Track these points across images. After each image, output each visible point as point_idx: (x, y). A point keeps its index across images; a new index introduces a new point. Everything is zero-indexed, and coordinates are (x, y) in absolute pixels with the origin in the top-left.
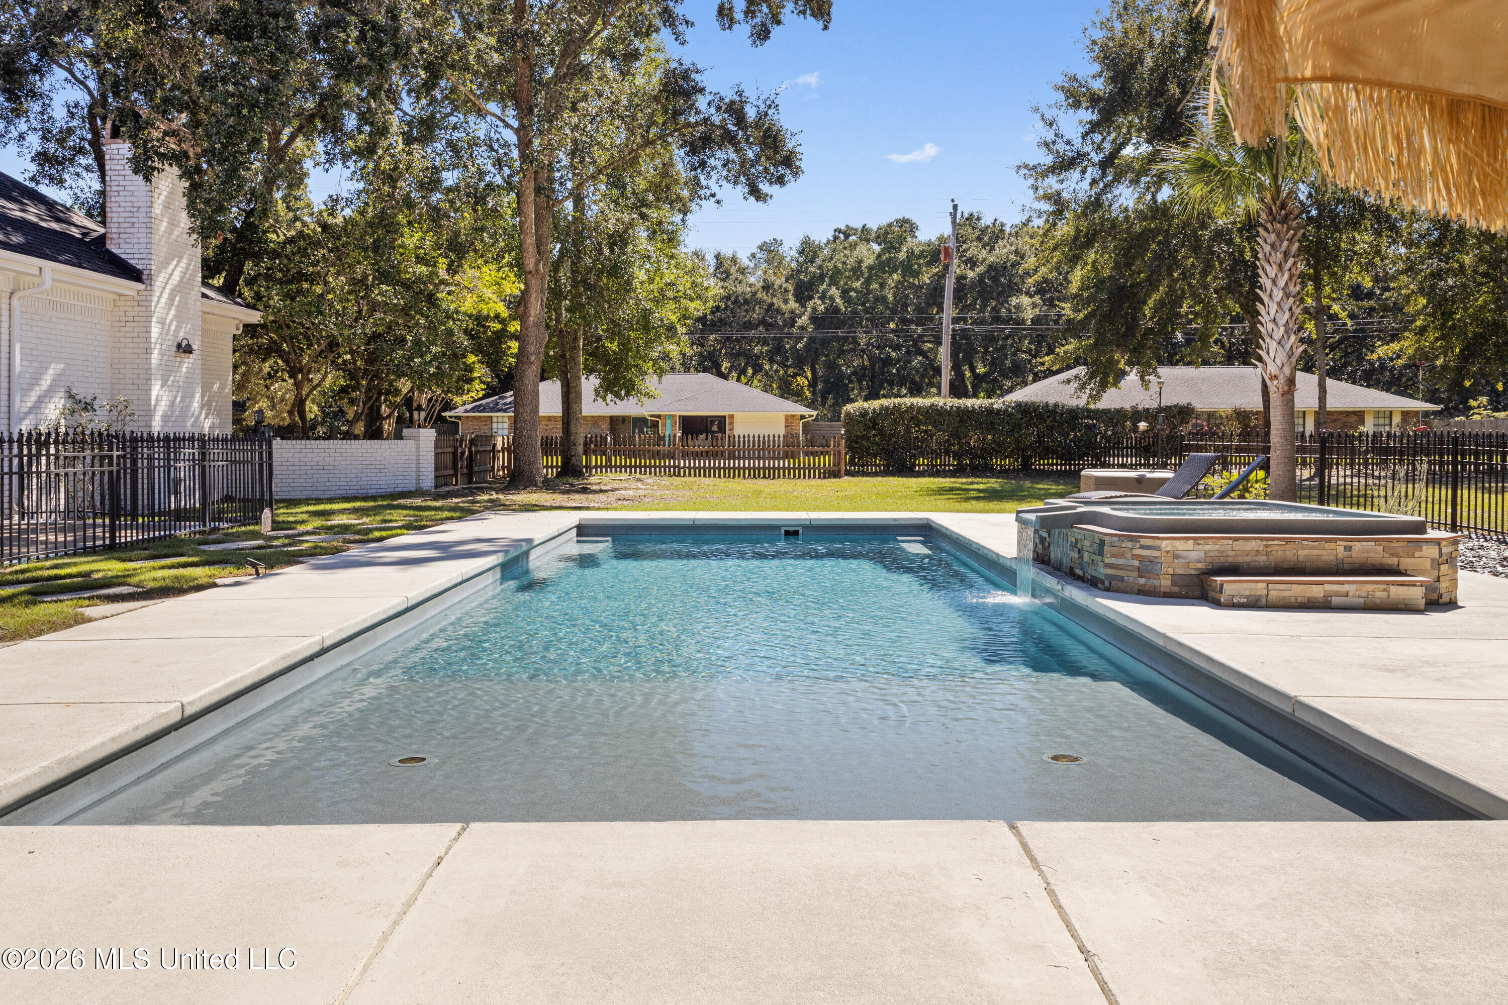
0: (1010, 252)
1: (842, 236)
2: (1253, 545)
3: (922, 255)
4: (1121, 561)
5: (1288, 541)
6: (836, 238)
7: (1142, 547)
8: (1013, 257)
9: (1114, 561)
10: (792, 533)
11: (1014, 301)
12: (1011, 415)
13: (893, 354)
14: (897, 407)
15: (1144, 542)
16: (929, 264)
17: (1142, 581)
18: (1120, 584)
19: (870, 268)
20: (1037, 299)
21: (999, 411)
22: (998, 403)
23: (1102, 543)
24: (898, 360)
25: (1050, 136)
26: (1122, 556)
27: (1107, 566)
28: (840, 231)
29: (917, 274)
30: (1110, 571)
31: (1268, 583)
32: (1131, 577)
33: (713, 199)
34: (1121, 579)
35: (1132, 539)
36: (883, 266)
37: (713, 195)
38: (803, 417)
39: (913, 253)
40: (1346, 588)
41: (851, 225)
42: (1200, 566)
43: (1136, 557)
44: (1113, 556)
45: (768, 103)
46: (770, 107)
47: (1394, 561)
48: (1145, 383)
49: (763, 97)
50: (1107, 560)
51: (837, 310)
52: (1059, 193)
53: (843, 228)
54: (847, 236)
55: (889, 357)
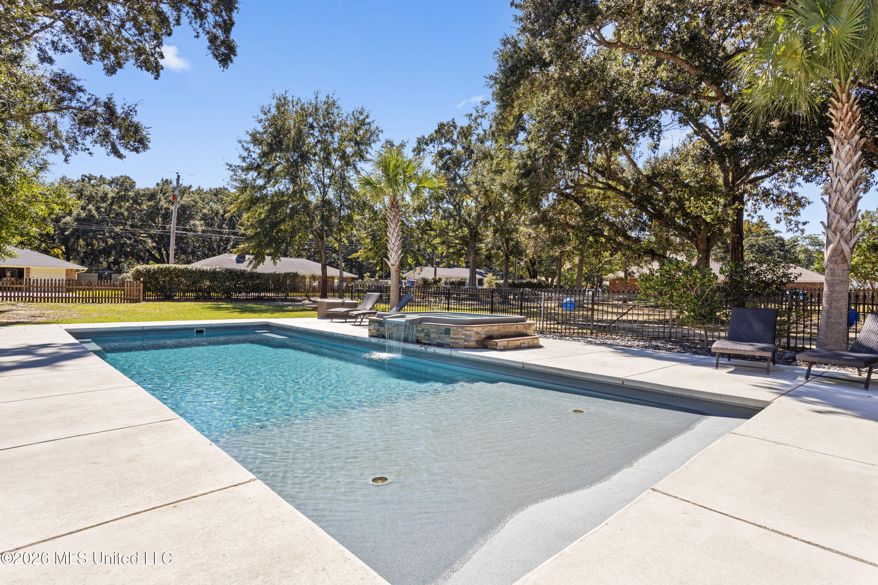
0: (191, 200)
1: (87, 179)
2: (496, 328)
3: (144, 195)
4: (457, 336)
5: (504, 326)
6: (83, 180)
7: (466, 330)
8: (192, 203)
9: (455, 336)
10: (200, 331)
11: (192, 222)
12: (224, 274)
13: (128, 242)
14: (168, 269)
15: (466, 328)
16: (149, 200)
17: (466, 343)
18: (457, 345)
19: (113, 198)
20: (202, 222)
21: (219, 272)
22: (189, 267)
23: (449, 330)
24: (130, 245)
25: (245, 154)
26: (458, 334)
27: (452, 338)
28: (86, 176)
29: (140, 204)
30: (452, 341)
31: (508, 341)
32: (462, 342)
33: (87, 151)
34: (458, 343)
35: (461, 327)
36: (120, 198)
37: (88, 150)
38: (77, 270)
39: (139, 194)
40: (525, 341)
41: (92, 174)
42: (484, 336)
43: (464, 334)
44: (455, 334)
45: (130, 108)
46: (131, 111)
47: (525, 331)
48: (275, 263)
49: (128, 105)
50: (452, 336)
51: (93, 216)
52: (245, 180)
53: (88, 175)
54: (90, 179)
55: (126, 243)
